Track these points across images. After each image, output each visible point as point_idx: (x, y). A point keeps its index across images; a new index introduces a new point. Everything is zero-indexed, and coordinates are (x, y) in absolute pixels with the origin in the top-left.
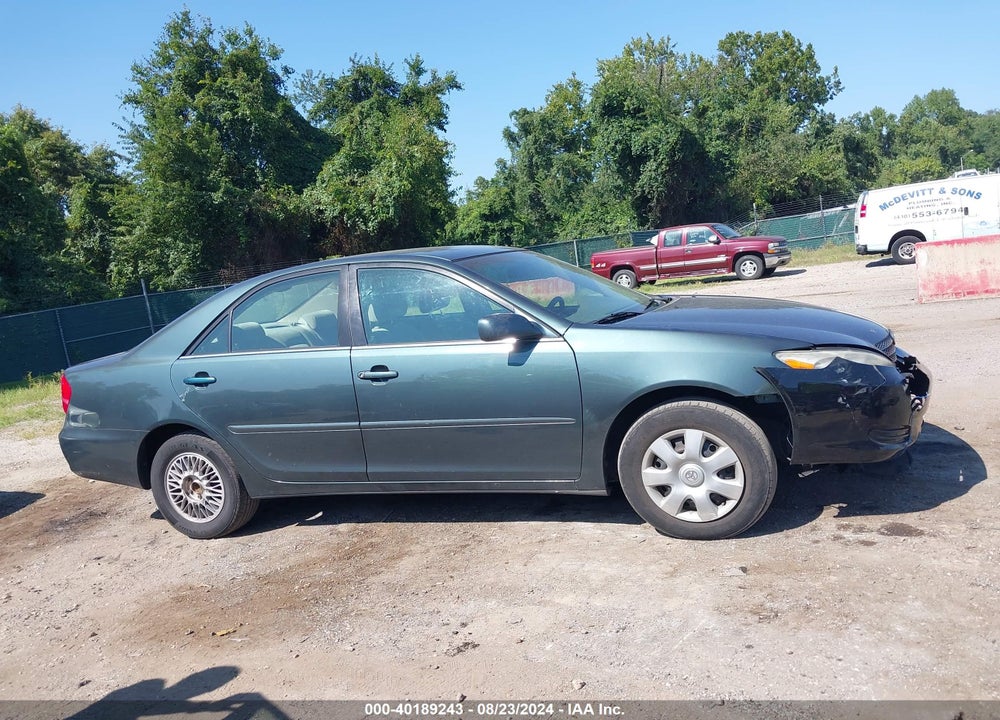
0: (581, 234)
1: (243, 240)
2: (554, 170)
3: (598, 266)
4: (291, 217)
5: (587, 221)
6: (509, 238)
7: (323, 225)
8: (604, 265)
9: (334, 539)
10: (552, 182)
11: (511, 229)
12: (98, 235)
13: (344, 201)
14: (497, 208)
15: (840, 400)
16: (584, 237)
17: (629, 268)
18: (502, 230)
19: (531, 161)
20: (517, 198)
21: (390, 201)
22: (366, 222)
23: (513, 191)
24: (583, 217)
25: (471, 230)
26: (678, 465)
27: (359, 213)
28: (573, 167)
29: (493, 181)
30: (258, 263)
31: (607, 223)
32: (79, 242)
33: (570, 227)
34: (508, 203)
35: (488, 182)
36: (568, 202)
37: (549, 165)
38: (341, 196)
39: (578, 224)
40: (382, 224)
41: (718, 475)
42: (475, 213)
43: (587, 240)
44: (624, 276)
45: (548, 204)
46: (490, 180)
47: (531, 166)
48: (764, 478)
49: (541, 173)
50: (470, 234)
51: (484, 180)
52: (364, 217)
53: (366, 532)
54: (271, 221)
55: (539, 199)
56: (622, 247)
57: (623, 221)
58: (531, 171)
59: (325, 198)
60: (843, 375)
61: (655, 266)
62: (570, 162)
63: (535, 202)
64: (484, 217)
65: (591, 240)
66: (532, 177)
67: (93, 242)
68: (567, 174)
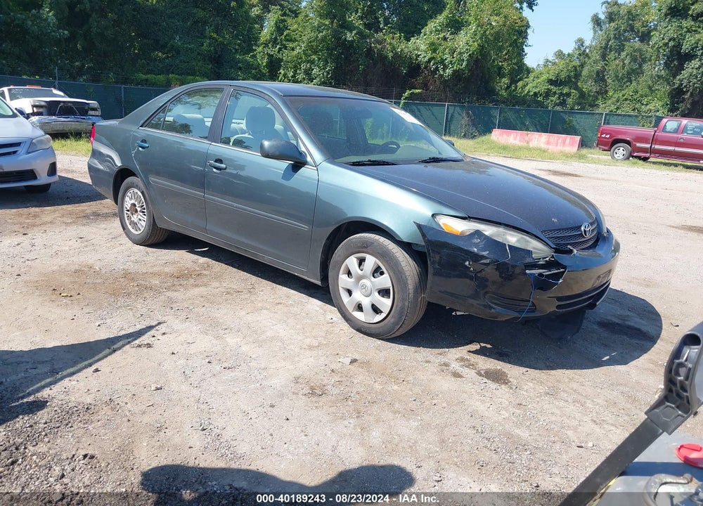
0: (617, 109)
1: (361, 67)
2: (623, 54)
3: (603, 136)
4: (397, 56)
5: (626, 99)
6: (564, 101)
7: (419, 66)
8: (608, 136)
9: (189, 265)
10: (617, 64)
11: (568, 95)
12: (278, 47)
13: (434, 51)
14: (563, 76)
15: (467, 263)
16: (619, 112)
17: (628, 143)
18: (561, 94)
19: (607, 44)
20: (585, 72)
21: (465, 56)
22: (445, 67)
23: (582, 66)
24: (623, 96)
25: (537, 90)
26: (360, 278)
27: (442, 61)
28: (641, 55)
29: (569, 55)
30: (367, 86)
31: (643, 104)
32: (266, 50)
33: (610, 102)
34: (572, 74)
35: (564, 55)
36: (627, 82)
37: (621, 49)
38: (433, 47)
39: (618, 101)
40: (455, 72)
41: (379, 292)
42: (545, 77)
43: (620, 115)
44: (622, 148)
45: (609, 81)
46: (567, 53)
47: (606, 48)
48: (404, 304)
49: (612, 55)
50: (535, 93)
51: (562, 53)
52: (444, 65)
53: (208, 266)
54: (383, 58)
55: (604, 76)
56: (643, 126)
57: (656, 105)
58: (605, 51)
59: (423, 47)
60: (476, 245)
61: (648, 146)
62: (640, 50)
63: (600, 77)
64: (551, 82)
65: (624, 116)
66: (604, 57)
67: (273, 51)
68: (634, 60)
